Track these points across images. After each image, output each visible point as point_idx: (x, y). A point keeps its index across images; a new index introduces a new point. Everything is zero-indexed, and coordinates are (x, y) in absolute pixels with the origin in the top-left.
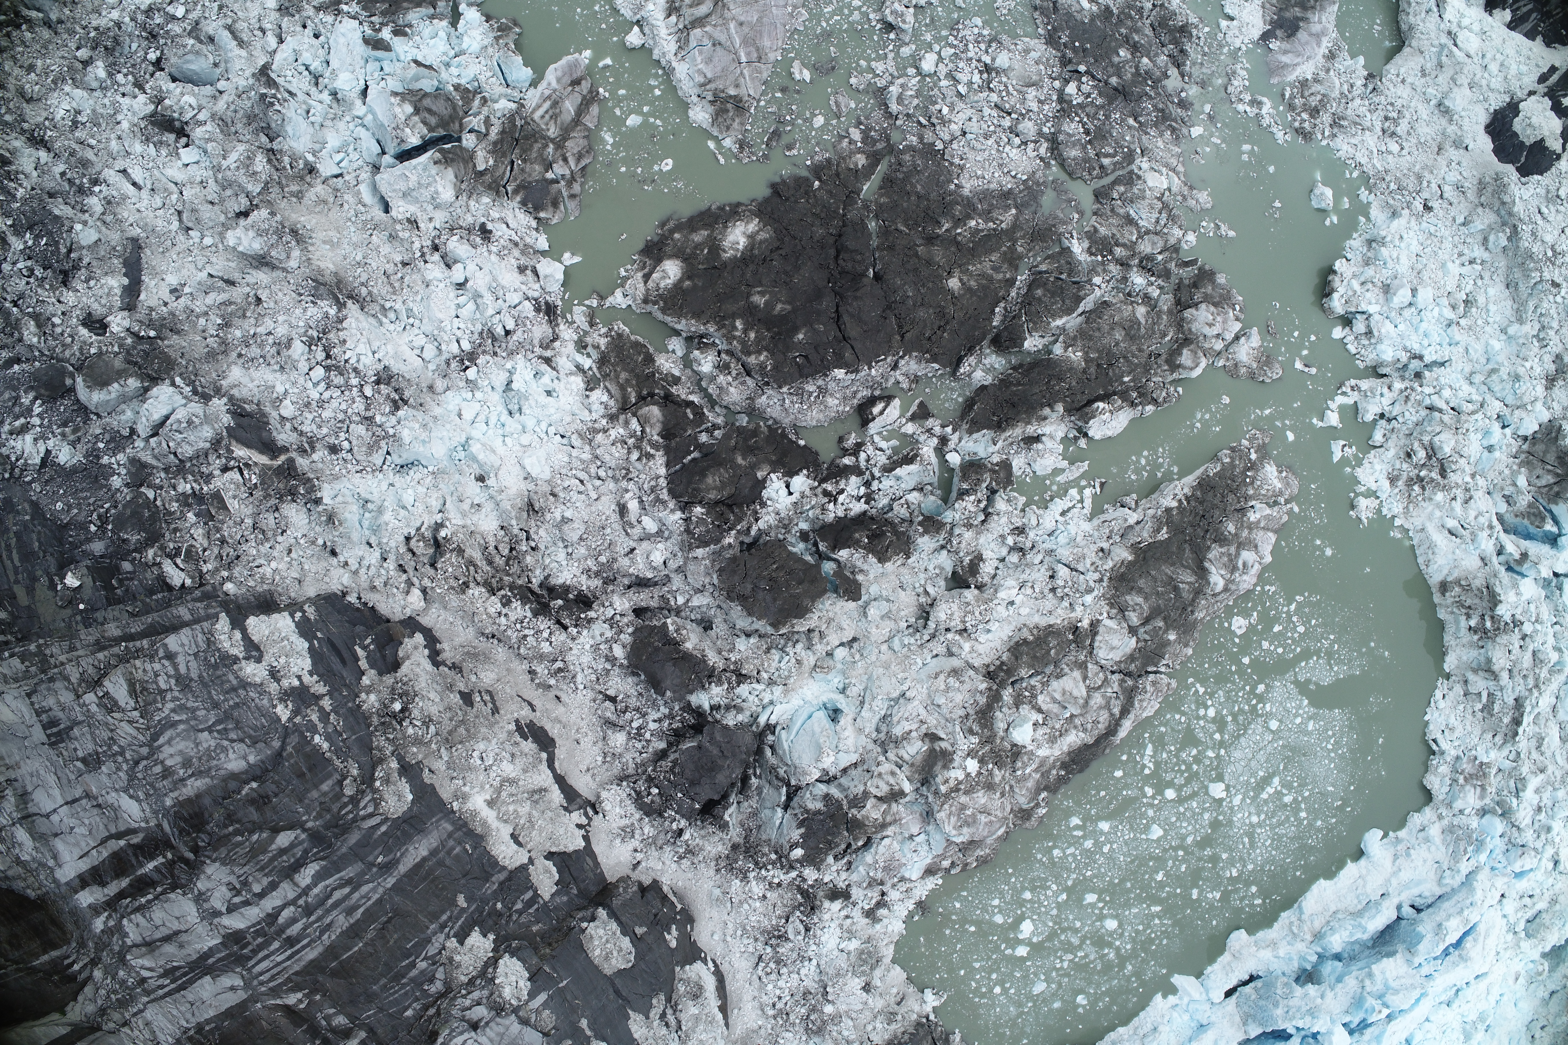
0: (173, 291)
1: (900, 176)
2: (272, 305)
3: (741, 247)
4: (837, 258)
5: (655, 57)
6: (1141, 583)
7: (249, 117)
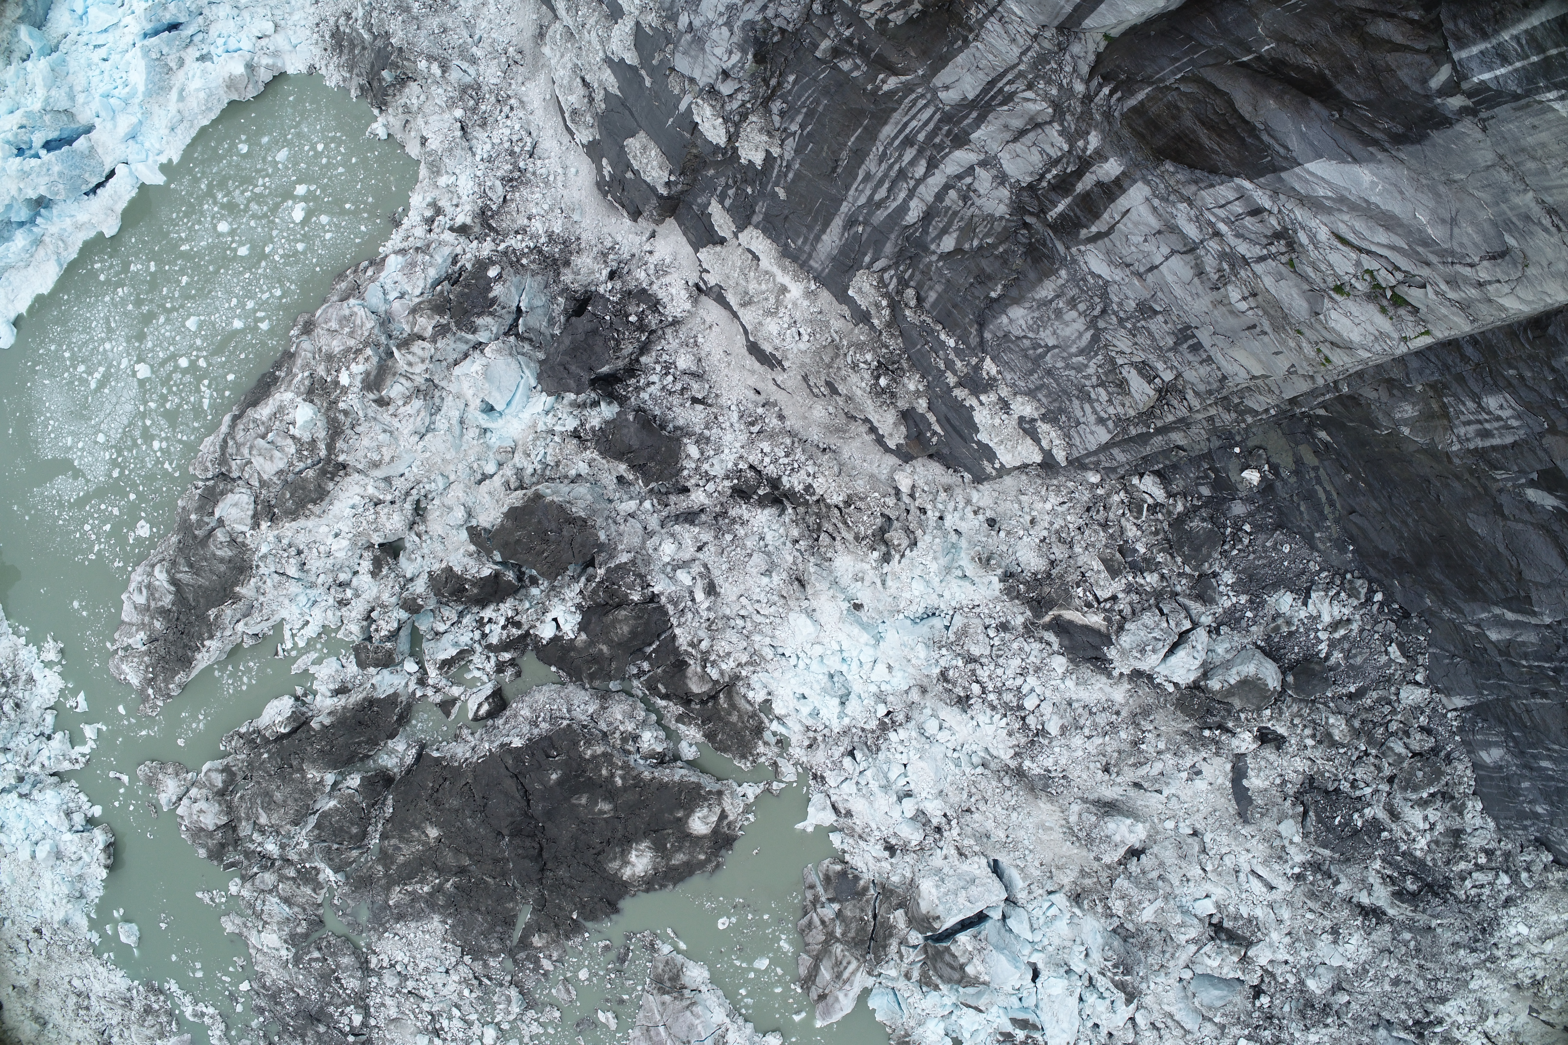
0: (1199, 773)
1: (498, 928)
2: (1092, 765)
3: (634, 853)
4: (541, 849)
5: (750, 1025)
6: (223, 568)
7: (1149, 947)
